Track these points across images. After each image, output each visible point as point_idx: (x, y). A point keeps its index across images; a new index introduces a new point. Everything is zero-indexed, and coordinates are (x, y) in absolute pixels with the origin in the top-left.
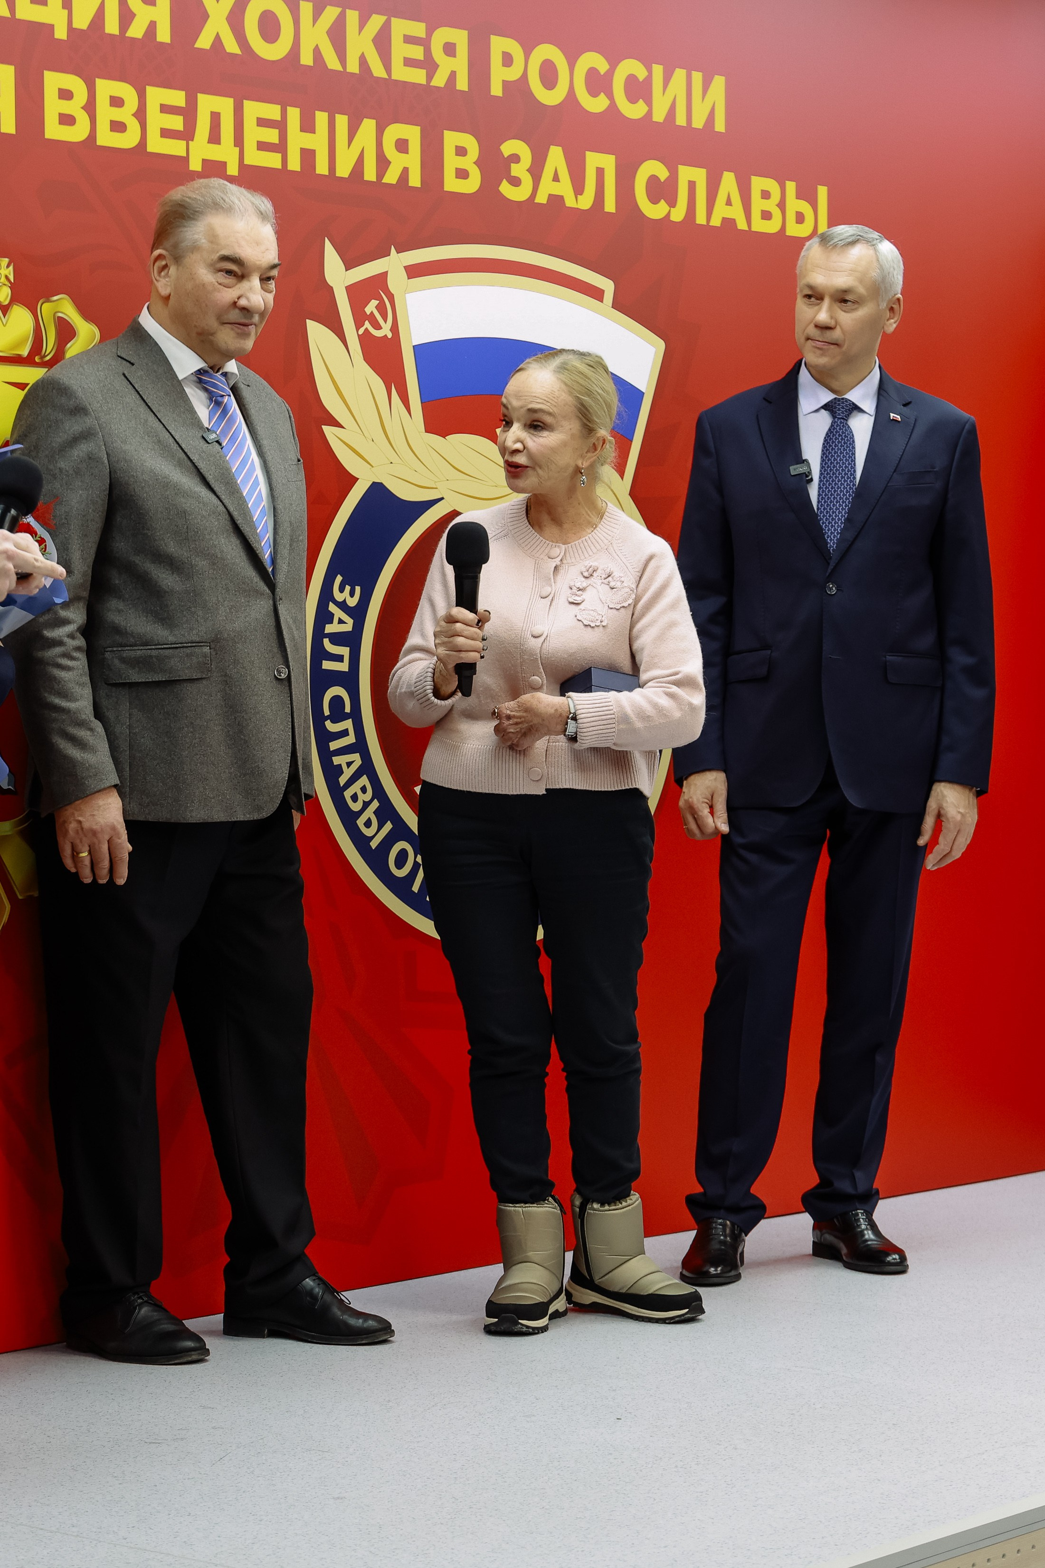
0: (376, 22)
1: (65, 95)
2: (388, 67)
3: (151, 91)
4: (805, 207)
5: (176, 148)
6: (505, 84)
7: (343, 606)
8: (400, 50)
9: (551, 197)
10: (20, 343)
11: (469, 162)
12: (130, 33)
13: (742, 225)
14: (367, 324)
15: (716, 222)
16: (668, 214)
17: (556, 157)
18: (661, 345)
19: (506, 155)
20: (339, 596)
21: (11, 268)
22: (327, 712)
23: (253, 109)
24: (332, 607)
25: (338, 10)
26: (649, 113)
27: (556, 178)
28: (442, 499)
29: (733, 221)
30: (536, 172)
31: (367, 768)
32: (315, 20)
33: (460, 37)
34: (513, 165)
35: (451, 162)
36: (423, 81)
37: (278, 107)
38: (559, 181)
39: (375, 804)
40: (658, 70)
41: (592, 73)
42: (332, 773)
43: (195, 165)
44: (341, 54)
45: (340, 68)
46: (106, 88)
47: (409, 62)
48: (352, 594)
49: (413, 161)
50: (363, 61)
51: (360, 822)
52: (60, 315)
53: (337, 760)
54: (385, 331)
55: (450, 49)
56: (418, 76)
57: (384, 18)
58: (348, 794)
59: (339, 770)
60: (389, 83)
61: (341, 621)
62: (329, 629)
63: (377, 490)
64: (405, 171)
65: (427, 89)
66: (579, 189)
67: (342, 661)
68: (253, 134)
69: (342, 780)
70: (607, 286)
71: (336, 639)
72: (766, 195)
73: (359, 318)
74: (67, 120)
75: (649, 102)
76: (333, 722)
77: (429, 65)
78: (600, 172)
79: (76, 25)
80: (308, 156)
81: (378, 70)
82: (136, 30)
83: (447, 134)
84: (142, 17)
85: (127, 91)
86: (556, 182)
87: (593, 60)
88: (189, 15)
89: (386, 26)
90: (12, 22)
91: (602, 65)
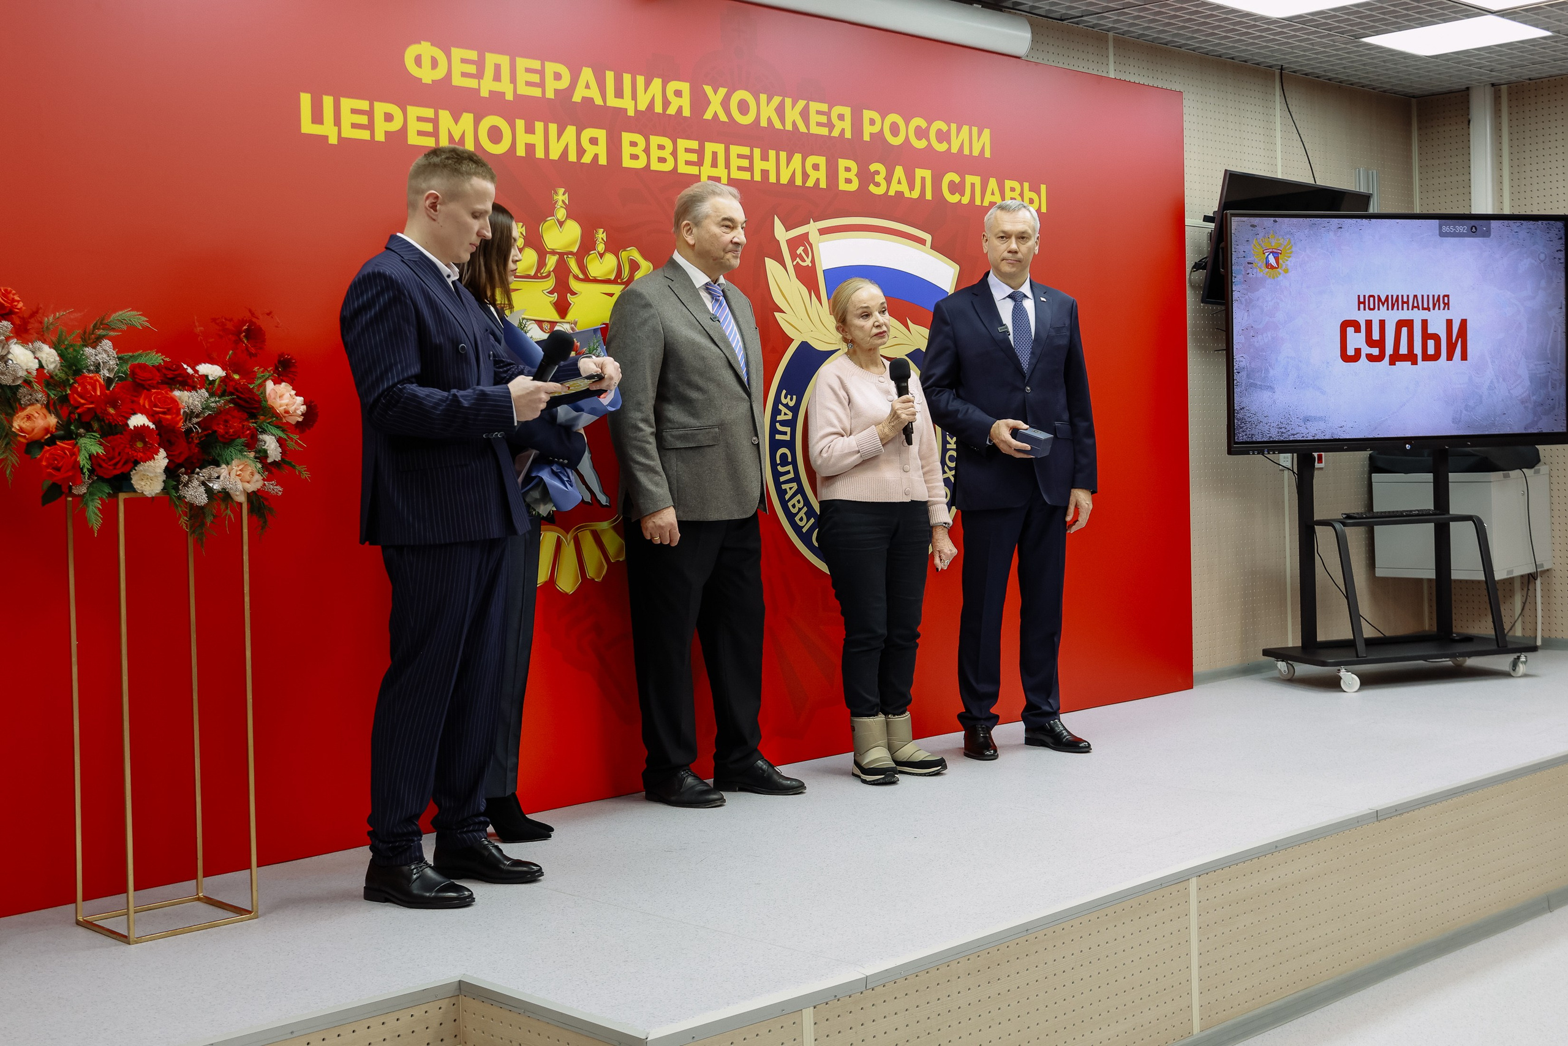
0: (801, 104)
1: (634, 144)
2: (808, 126)
3: (679, 141)
4: (1034, 196)
5: (693, 170)
6: (871, 135)
7: (786, 406)
8: (814, 118)
9: (897, 192)
10: (611, 272)
11: (852, 175)
12: (668, 112)
14: (798, 259)
15: (986, 204)
16: (960, 201)
17: (899, 171)
18: (958, 267)
19: (872, 171)
20: (784, 401)
21: (605, 234)
22: (778, 462)
23: (735, 150)
24: (781, 407)
25: (780, 98)
26: (950, 148)
27: (899, 182)
28: (840, 349)
30: (889, 179)
31: (800, 490)
32: (768, 104)
33: (847, 111)
34: (876, 176)
35: (842, 175)
36: (827, 134)
37: (748, 149)
38: (901, 184)
39: (805, 509)
40: (954, 126)
41: (918, 128)
42: (781, 493)
44: (783, 120)
46: (655, 140)
47: (819, 124)
48: (791, 400)
49: (822, 175)
50: (794, 124)
51: (797, 519)
52: (631, 258)
53: (784, 487)
54: (808, 262)
55: (841, 117)
56: (824, 131)
57: (806, 102)
58: (790, 504)
59: (785, 491)
60: (809, 135)
61: (785, 414)
62: (779, 418)
63: (804, 345)
64: (818, 180)
65: (829, 137)
66: (912, 188)
67: (787, 435)
68: (735, 162)
69: (787, 497)
70: (928, 237)
71: (783, 423)
72: (1013, 189)
73: (794, 256)
74: (634, 157)
75: (949, 143)
76: (782, 467)
77: (830, 125)
78: (923, 179)
79: (638, 109)
80: (765, 173)
81: (802, 128)
82: (672, 111)
83: (840, 161)
84: (675, 104)
85: (667, 142)
86: (899, 184)
87: (918, 122)
88: (700, 102)
89: (807, 107)
90: (605, 108)
91: (923, 124)
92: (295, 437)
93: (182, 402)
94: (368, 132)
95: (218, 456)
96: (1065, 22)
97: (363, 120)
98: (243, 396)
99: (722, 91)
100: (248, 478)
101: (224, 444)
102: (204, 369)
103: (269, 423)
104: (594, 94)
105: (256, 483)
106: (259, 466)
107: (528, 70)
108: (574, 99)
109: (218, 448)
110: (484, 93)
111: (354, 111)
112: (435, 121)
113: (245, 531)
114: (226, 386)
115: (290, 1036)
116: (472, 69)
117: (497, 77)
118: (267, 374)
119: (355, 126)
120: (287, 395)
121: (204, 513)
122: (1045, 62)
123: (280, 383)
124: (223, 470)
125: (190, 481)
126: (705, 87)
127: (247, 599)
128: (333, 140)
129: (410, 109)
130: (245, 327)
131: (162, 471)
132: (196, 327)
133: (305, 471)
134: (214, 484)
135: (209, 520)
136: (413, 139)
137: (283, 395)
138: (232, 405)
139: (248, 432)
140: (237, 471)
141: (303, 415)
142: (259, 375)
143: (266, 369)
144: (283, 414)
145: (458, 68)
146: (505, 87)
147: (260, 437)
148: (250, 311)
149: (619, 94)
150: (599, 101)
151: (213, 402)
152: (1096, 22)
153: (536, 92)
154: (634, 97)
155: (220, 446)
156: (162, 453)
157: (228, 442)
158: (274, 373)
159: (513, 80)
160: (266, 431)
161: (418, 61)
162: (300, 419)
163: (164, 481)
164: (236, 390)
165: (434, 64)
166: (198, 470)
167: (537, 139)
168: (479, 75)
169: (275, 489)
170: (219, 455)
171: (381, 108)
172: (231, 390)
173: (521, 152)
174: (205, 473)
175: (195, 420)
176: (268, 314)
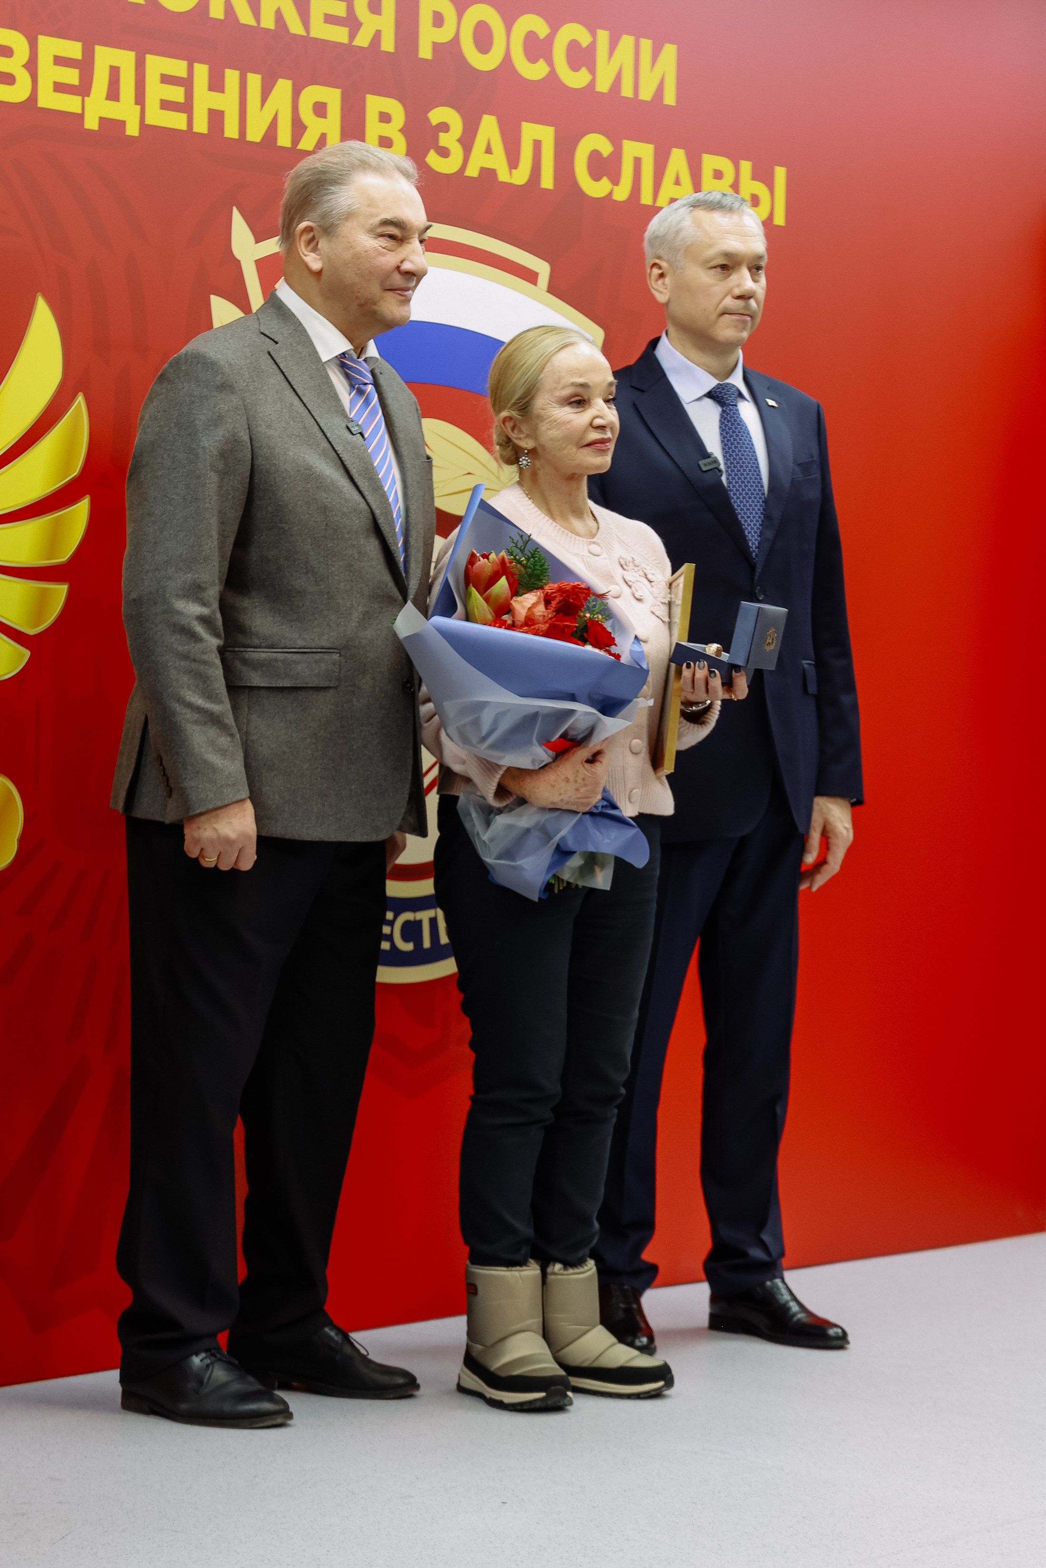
2: (306, 23)
3: (41, 39)
5: (69, 104)
6: (436, 46)
9: (483, 170)
11: (393, 130)
16: (610, 194)
17: (489, 127)
18: (600, 334)
19: (434, 123)
23: (156, 65)
26: (592, 83)
27: (489, 150)
30: (467, 142)
34: (442, 136)
35: (374, 128)
36: (345, 40)
37: (184, 63)
38: (492, 153)
40: (603, 36)
41: (530, 38)
43: (91, 123)
44: (255, 7)
45: (252, 22)
47: (330, 19)
49: (332, 125)
50: (279, 16)
55: (375, 6)
56: (339, 34)
60: (308, 42)
64: (323, 136)
65: (349, 49)
66: (513, 162)
68: (156, 91)
70: (543, 268)
72: (718, 174)
75: (592, 71)
77: (352, 23)
78: (537, 145)
80: (216, 117)
81: (295, 27)
83: (370, 98)
85: (16, 40)
86: (488, 154)
87: (532, 23)
91: (542, 29)
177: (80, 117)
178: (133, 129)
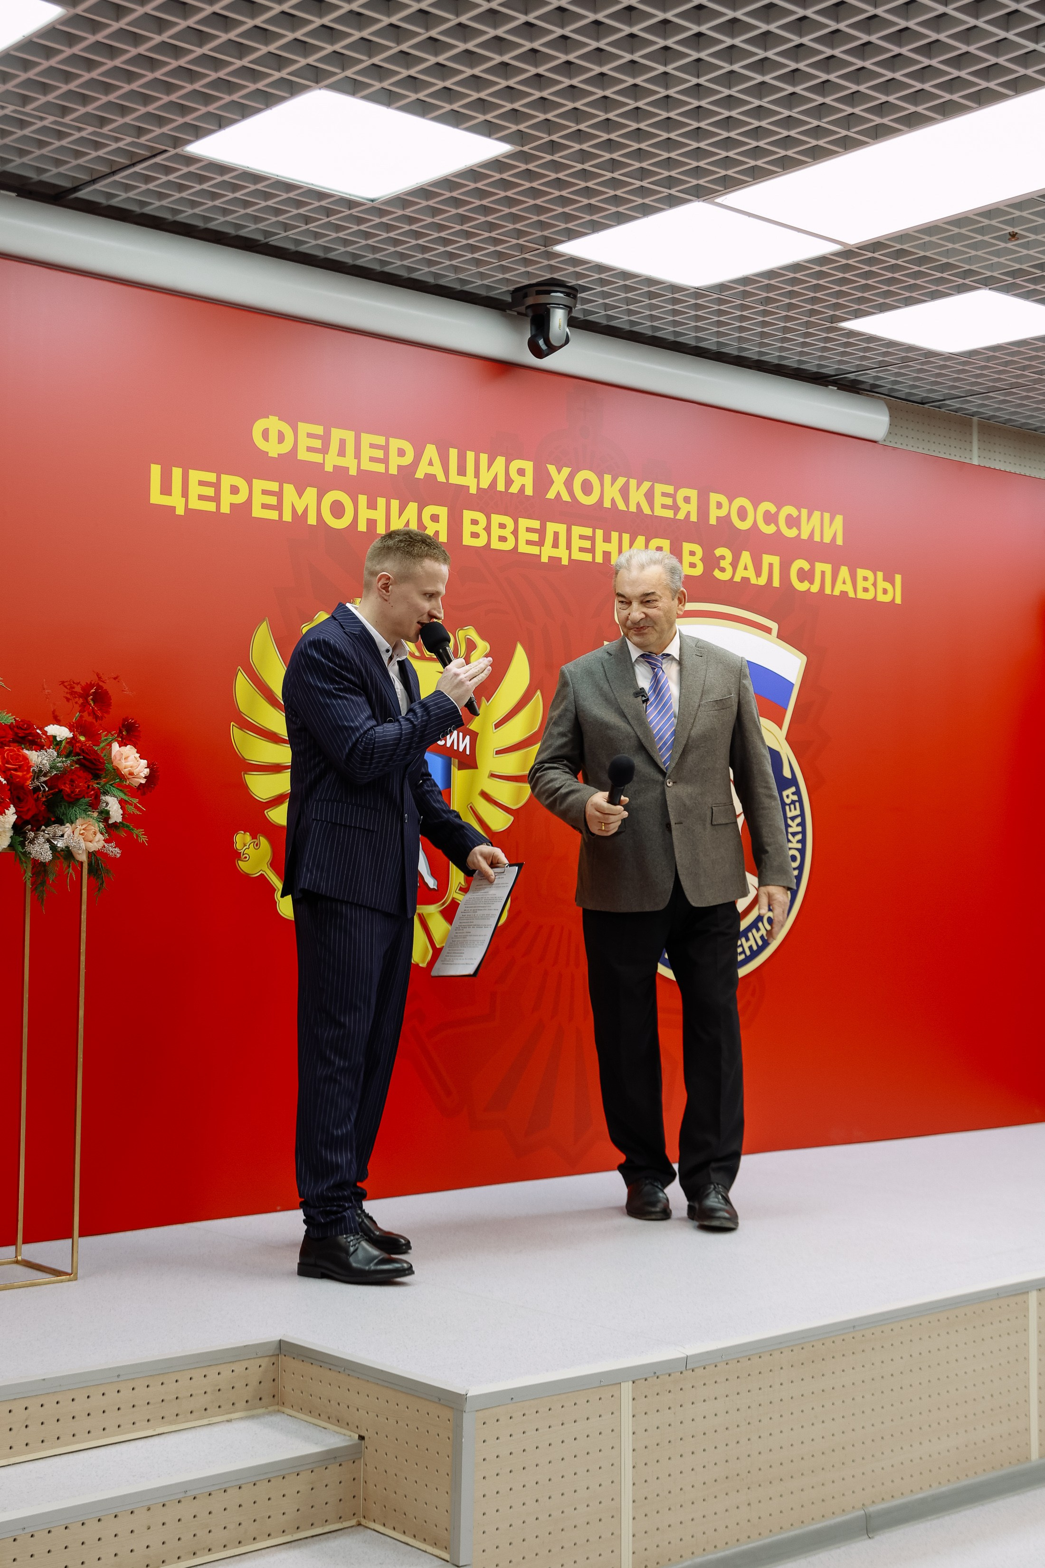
0: (646, 485)
1: (475, 522)
2: (652, 508)
3: (520, 520)
4: (888, 586)
5: (534, 550)
6: (718, 517)
8: (659, 500)
9: (743, 578)
11: (696, 560)
12: (510, 491)
13: (851, 594)
15: (837, 592)
16: (809, 589)
17: (746, 557)
18: (805, 658)
19: (718, 555)
23: (577, 530)
25: (625, 479)
26: (799, 535)
27: (746, 568)
29: (846, 593)
30: (734, 565)
32: (612, 484)
33: (693, 494)
34: (721, 561)
35: (687, 559)
36: (672, 516)
37: (591, 530)
38: (747, 570)
40: (804, 512)
41: (767, 513)
43: (544, 559)
44: (626, 501)
45: (625, 509)
46: (496, 519)
47: (664, 506)
50: (638, 505)
52: (468, 637)
55: (687, 500)
56: (669, 514)
57: (650, 483)
60: (653, 517)
65: (674, 520)
66: (758, 574)
68: (576, 543)
70: (774, 626)
72: (865, 579)
74: (475, 535)
75: (799, 528)
77: (676, 508)
78: (771, 566)
79: (481, 486)
80: (607, 555)
81: (647, 510)
82: (514, 489)
83: (684, 544)
84: (518, 482)
85: (508, 521)
86: (745, 570)
87: (767, 506)
88: (543, 481)
89: (652, 488)
90: (447, 484)
91: (773, 509)
92: (135, 801)
93: (32, 760)
94: (214, 504)
95: (62, 816)
96: (926, 406)
97: (210, 492)
98: (88, 757)
99: (566, 471)
100: (91, 837)
101: (69, 803)
102: (54, 730)
103: (111, 785)
104: (437, 470)
105: (98, 842)
106: (102, 825)
107: (372, 446)
108: (417, 476)
109: (63, 807)
110: (329, 468)
111: (201, 483)
112: (279, 495)
113: (85, 890)
114: (73, 747)
115: (116, 1379)
116: (317, 444)
117: (342, 453)
118: (110, 738)
119: (201, 498)
120: (132, 757)
121: (45, 871)
122: (904, 447)
123: (126, 745)
124: (67, 829)
125: (36, 837)
126: (548, 466)
127: (83, 958)
128: (180, 511)
129: (255, 482)
130: (93, 691)
131: (11, 826)
132: (44, 689)
133: (142, 835)
134: (58, 842)
135: (51, 878)
136: (257, 512)
137: (128, 757)
138: (77, 766)
139: (93, 792)
140: (80, 830)
141: (145, 777)
142: (103, 738)
143: (109, 732)
144: (127, 775)
145: (304, 442)
146: (349, 462)
147: (103, 798)
148: (98, 675)
149: (462, 471)
150: (441, 478)
151: (60, 762)
152: (959, 406)
153: (380, 468)
154: (477, 475)
155: (65, 806)
156: (12, 809)
157: (73, 801)
158: (118, 737)
159: (357, 455)
160: (109, 793)
161: (265, 434)
162: (143, 781)
163: (11, 837)
164: (83, 751)
165: (281, 438)
166: (43, 827)
167: (379, 515)
168: (324, 450)
169: (114, 851)
170: (64, 814)
171: (227, 481)
172: (78, 750)
173: (362, 527)
174: (51, 830)
175: (43, 779)
176: (115, 679)
177: (539, 556)
178: (565, 562)
